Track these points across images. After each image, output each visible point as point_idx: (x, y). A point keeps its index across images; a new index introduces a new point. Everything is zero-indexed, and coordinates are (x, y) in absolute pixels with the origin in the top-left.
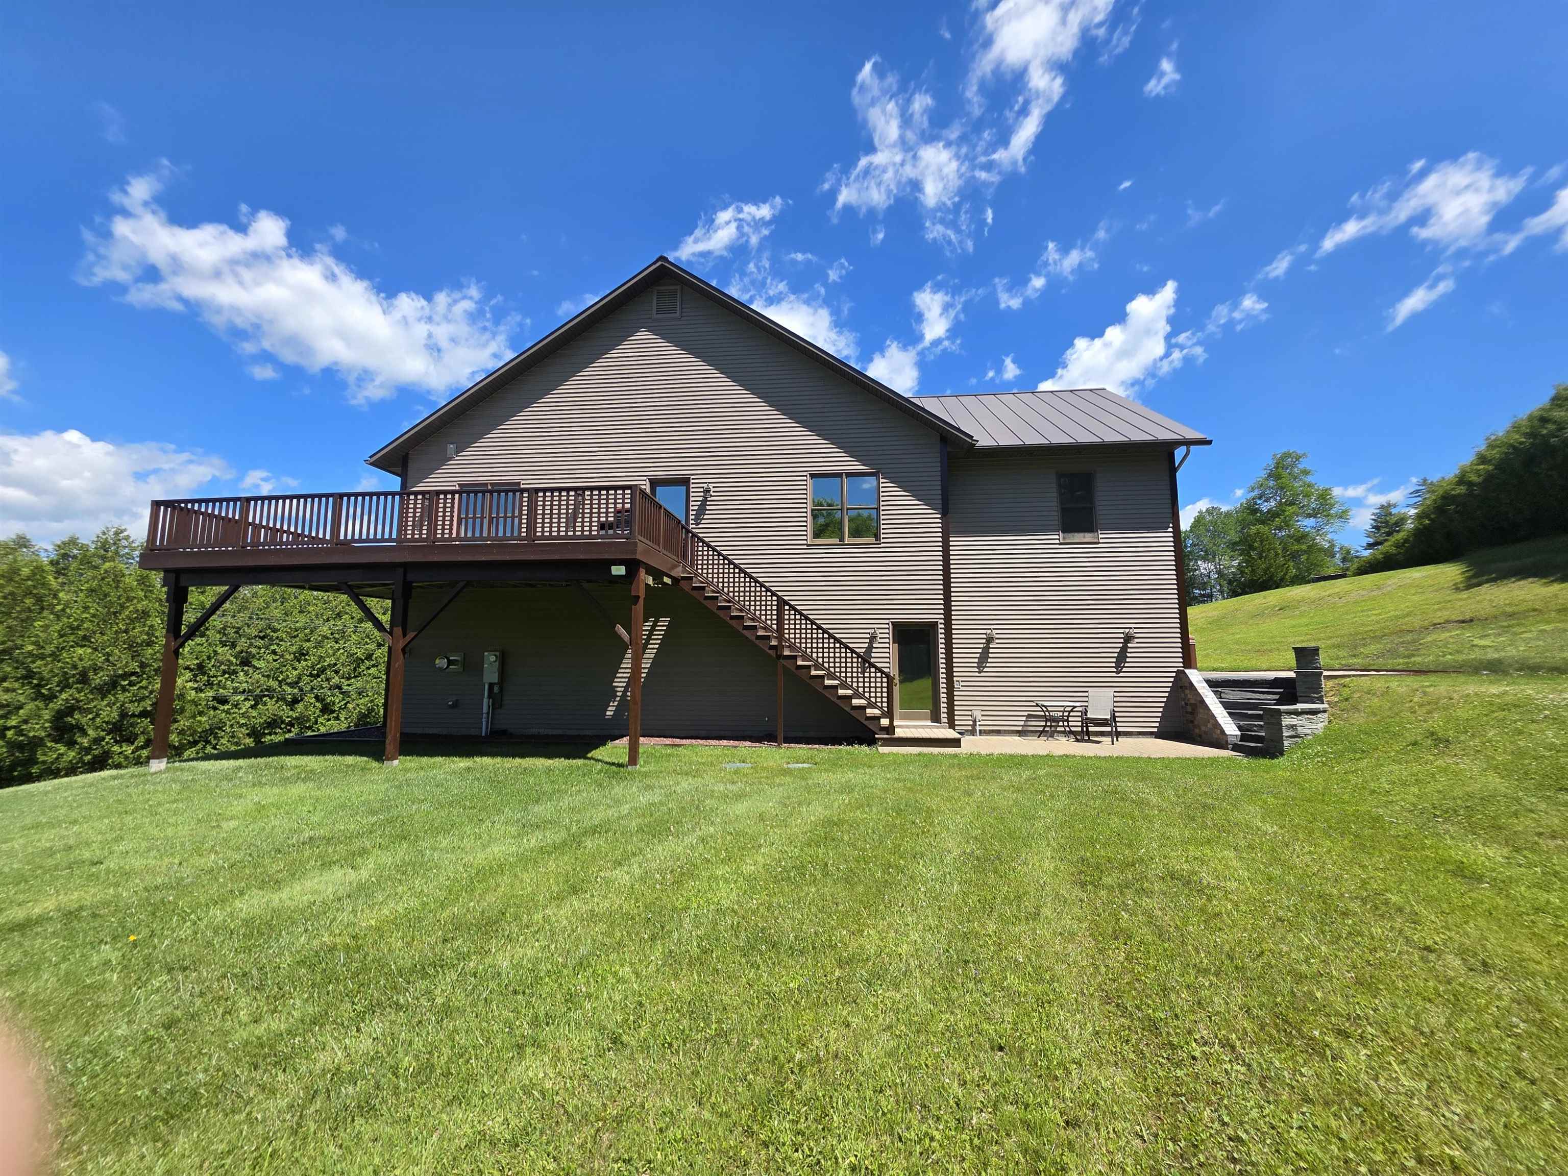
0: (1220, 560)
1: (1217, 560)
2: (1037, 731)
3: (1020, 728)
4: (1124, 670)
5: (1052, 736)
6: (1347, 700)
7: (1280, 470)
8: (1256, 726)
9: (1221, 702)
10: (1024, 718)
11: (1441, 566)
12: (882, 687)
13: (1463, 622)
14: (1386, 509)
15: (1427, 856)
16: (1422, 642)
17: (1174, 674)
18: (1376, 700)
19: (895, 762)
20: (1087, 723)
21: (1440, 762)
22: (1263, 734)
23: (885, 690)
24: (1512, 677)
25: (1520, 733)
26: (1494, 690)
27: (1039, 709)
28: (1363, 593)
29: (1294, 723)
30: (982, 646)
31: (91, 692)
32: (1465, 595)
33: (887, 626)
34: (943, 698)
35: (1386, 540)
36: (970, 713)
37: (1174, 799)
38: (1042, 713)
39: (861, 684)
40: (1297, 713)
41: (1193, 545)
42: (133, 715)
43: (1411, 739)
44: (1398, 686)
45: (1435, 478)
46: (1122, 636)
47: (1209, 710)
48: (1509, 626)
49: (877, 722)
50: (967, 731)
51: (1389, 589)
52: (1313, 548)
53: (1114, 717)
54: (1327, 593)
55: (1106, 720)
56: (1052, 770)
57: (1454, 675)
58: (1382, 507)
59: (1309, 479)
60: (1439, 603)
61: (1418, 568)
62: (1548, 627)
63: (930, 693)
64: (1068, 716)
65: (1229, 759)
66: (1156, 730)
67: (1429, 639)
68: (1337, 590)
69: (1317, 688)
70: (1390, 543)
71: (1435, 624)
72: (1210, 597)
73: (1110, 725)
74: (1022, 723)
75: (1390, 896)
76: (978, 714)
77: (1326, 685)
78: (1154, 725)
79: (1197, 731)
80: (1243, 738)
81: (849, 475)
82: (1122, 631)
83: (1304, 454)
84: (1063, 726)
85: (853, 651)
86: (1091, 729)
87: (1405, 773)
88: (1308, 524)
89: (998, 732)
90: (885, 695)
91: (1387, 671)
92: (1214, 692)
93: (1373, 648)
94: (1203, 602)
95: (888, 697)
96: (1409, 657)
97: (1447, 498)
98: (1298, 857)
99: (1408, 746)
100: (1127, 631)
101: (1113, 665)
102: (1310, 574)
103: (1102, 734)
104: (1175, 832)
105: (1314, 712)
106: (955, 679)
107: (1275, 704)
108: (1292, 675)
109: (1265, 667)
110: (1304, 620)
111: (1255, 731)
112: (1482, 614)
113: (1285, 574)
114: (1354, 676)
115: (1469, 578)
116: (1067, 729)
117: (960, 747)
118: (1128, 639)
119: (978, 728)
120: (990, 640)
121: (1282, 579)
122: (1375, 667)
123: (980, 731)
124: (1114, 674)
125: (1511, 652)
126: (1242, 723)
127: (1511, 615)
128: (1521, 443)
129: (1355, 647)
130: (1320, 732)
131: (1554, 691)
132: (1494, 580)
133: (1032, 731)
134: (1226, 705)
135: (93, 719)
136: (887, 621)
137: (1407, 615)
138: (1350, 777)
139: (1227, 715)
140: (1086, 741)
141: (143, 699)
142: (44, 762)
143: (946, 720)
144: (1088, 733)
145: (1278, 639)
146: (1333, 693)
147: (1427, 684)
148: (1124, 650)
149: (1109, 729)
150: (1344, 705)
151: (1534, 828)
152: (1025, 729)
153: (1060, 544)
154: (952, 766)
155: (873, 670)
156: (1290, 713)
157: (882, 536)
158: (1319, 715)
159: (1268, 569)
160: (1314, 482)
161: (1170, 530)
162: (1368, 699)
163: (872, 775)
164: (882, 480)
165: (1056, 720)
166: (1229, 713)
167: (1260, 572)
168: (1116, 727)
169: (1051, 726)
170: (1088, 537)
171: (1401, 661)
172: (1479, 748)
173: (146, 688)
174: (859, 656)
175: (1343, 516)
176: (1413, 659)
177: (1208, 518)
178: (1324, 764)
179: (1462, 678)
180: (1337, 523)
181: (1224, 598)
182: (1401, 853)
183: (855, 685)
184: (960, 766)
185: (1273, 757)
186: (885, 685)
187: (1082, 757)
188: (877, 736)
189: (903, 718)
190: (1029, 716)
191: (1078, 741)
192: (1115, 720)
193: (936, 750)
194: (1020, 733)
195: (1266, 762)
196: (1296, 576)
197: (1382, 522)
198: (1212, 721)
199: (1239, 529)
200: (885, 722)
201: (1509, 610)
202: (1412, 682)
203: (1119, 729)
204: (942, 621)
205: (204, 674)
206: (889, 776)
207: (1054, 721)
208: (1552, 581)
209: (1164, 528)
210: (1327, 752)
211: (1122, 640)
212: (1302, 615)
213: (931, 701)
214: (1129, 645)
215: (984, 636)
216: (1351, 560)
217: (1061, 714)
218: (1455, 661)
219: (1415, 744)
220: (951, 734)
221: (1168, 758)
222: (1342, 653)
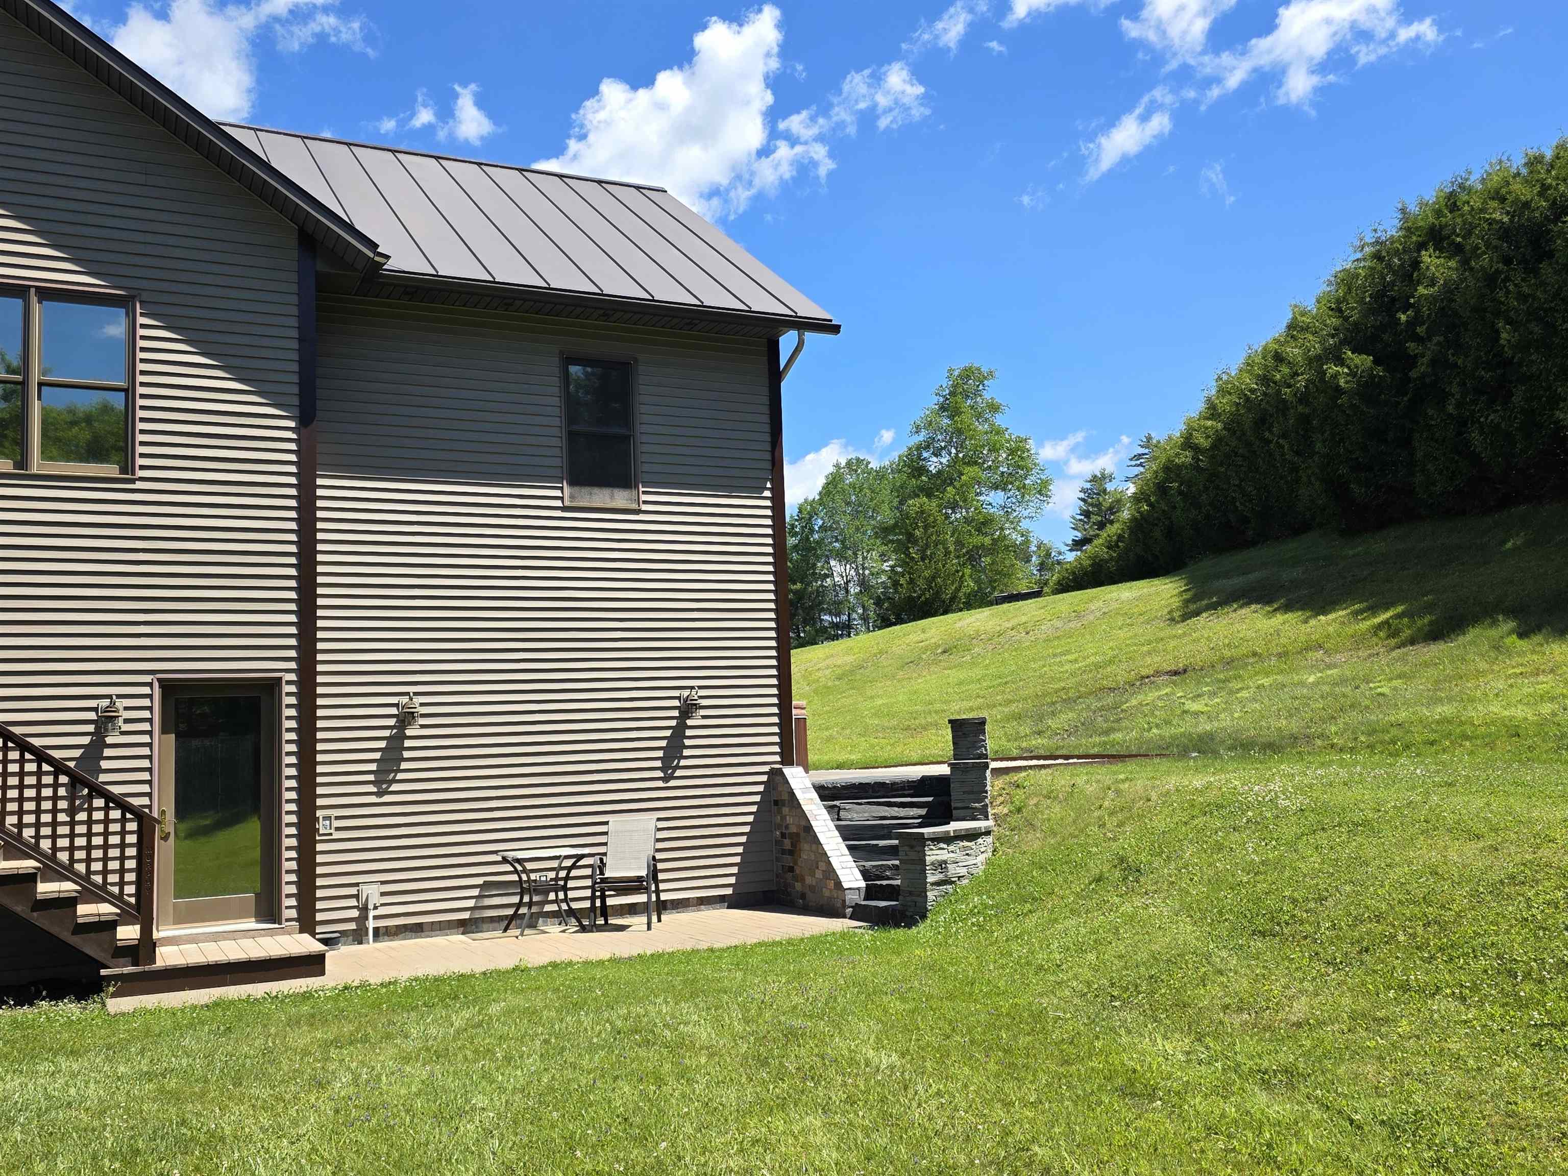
0: (864, 558)
1: (860, 559)
2: (500, 918)
3: (466, 915)
4: (678, 773)
5: (533, 926)
6: (1019, 810)
7: (959, 398)
8: (889, 868)
9: (838, 827)
10: (476, 892)
11: (1156, 581)
12: (123, 846)
13: (1176, 673)
14: (1099, 480)
15: (1093, 1069)
16: (1124, 707)
17: (764, 778)
18: (1057, 809)
19: (147, 1033)
20: (603, 891)
21: (1127, 908)
22: (898, 882)
23: (131, 852)
24: (1222, 759)
25: (1220, 848)
26: (1198, 782)
27: (509, 868)
28: (1059, 624)
29: (944, 858)
30: (387, 733)
32: (1180, 629)
33: (146, 690)
34: (289, 861)
35: (1097, 536)
36: (353, 891)
37: (738, 1027)
38: (515, 878)
39: (63, 843)
40: (948, 839)
41: (823, 528)
43: (1095, 872)
44: (1087, 782)
45: (1160, 436)
46: (676, 703)
47: (819, 843)
48: (1227, 680)
49: (104, 935)
50: (343, 933)
51: (1091, 618)
52: (999, 546)
53: (654, 873)
54: (1010, 625)
55: (639, 879)
56: (519, 1001)
57: (1157, 760)
58: (1094, 479)
59: (1000, 420)
60: (1149, 642)
61: (1128, 584)
62: (1266, 681)
63: (257, 854)
64: (567, 878)
65: (843, 935)
66: (729, 891)
67: (1134, 702)
68: (1024, 619)
69: (980, 791)
70: (1100, 541)
71: (1143, 678)
72: (845, 630)
73: (647, 890)
74: (471, 903)
75: (1036, 1148)
76: (372, 892)
77: (993, 785)
78: (725, 884)
79: (798, 886)
80: (871, 892)
81: (48, 294)
82: (676, 693)
83: (991, 373)
84: (556, 901)
85: (41, 756)
86: (610, 902)
87: (1083, 931)
88: (995, 499)
89: (418, 930)
90: (131, 864)
91: (1079, 757)
92: (830, 809)
93: (1066, 718)
94: (835, 637)
95: (139, 870)
96: (1107, 732)
97: (1170, 470)
98: (919, 1105)
99: (1090, 884)
100: (686, 693)
101: (658, 764)
102: (994, 589)
103: (632, 910)
104: (730, 1096)
105: (972, 836)
106: (319, 813)
107: (920, 826)
108: (944, 770)
109: (915, 757)
110: (978, 672)
111: (888, 878)
112: (1198, 661)
113: (958, 590)
114: (1031, 767)
115: (1187, 602)
116: (564, 907)
117: (322, 973)
118: (687, 709)
119: (371, 924)
120: (406, 718)
121: (953, 598)
122: (1064, 752)
123: (376, 930)
124: (660, 784)
125: (1225, 721)
126: (868, 864)
127: (1229, 663)
128: (1253, 391)
129: (1041, 718)
130: (979, 871)
131: (1260, 780)
132: (1213, 607)
133: (492, 919)
134: (847, 833)
136: (148, 678)
137: (1111, 662)
138: (1014, 946)
139: (846, 852)
140: (600, 928)
143: (293, 913)
144: (605, 911)
145: (938, 706)
146: (1001, 799)
147: (1122, 776)
148: (679, 732)
149: (642, 898)
150: (1015, 819)
151: (1220, 998)
152: (477, 915)
153: (564, 509)
154: (294, 1022)
155: (99, 802)
156: (937, 840)
157: (140, 461)
158: (980, 841)
159: (934, 578)
160: (1004, 426)
161: (767, 494)
162: (1048, 807)
163: (74, 1075)
164: (141, 320)
165: (542, 889)
166: (850, 848)
167: (921, 583)
168: (658, 892)
169: (530, 904)
170: (621, 498)
171: (1097, 739)
172: (1173, 879)
174: (59, 768)
175: (1043, 489)
176: (1112, 736)
177: (849, 479)
178: (981, 928)
179: (1164, 765)
180: (1034, 500)
181: (868, 630)
182: (1061, 1070)
183: (45, 845)
184: (312, 1020)
185: (910, 923)
186: (132, 839)
187: (586, 963)
188: (103, 972)
189: (181, 919)
190: (486, 885)
191: (583, 929)
192: (657, 881)
193: (258, 990)
194: (466, 926)
195: (898, 934)
196: (974, 594)
197: (1092, 505)
198: (822, 866)
199: (895, 504)
200: (128, 933)
201: (1227, 653)
202: (1104, 773)
203: (664, 897)
204: (293, 677)
206: (122, 1069)
207: (537, 892)
208: (1275, 610)
209: (755, 490)
210: (986, 907)
211: (676, 713)
212: (973, 664)
213: (258, 869)
214: (689, 722)
215: (394, 711)
216: (1051, 569)
217: (552, 875)
218: (1162, 738)
219: (1099, 880)
220: (306, 944)
221: (744, 946)
222: (1025, 730)
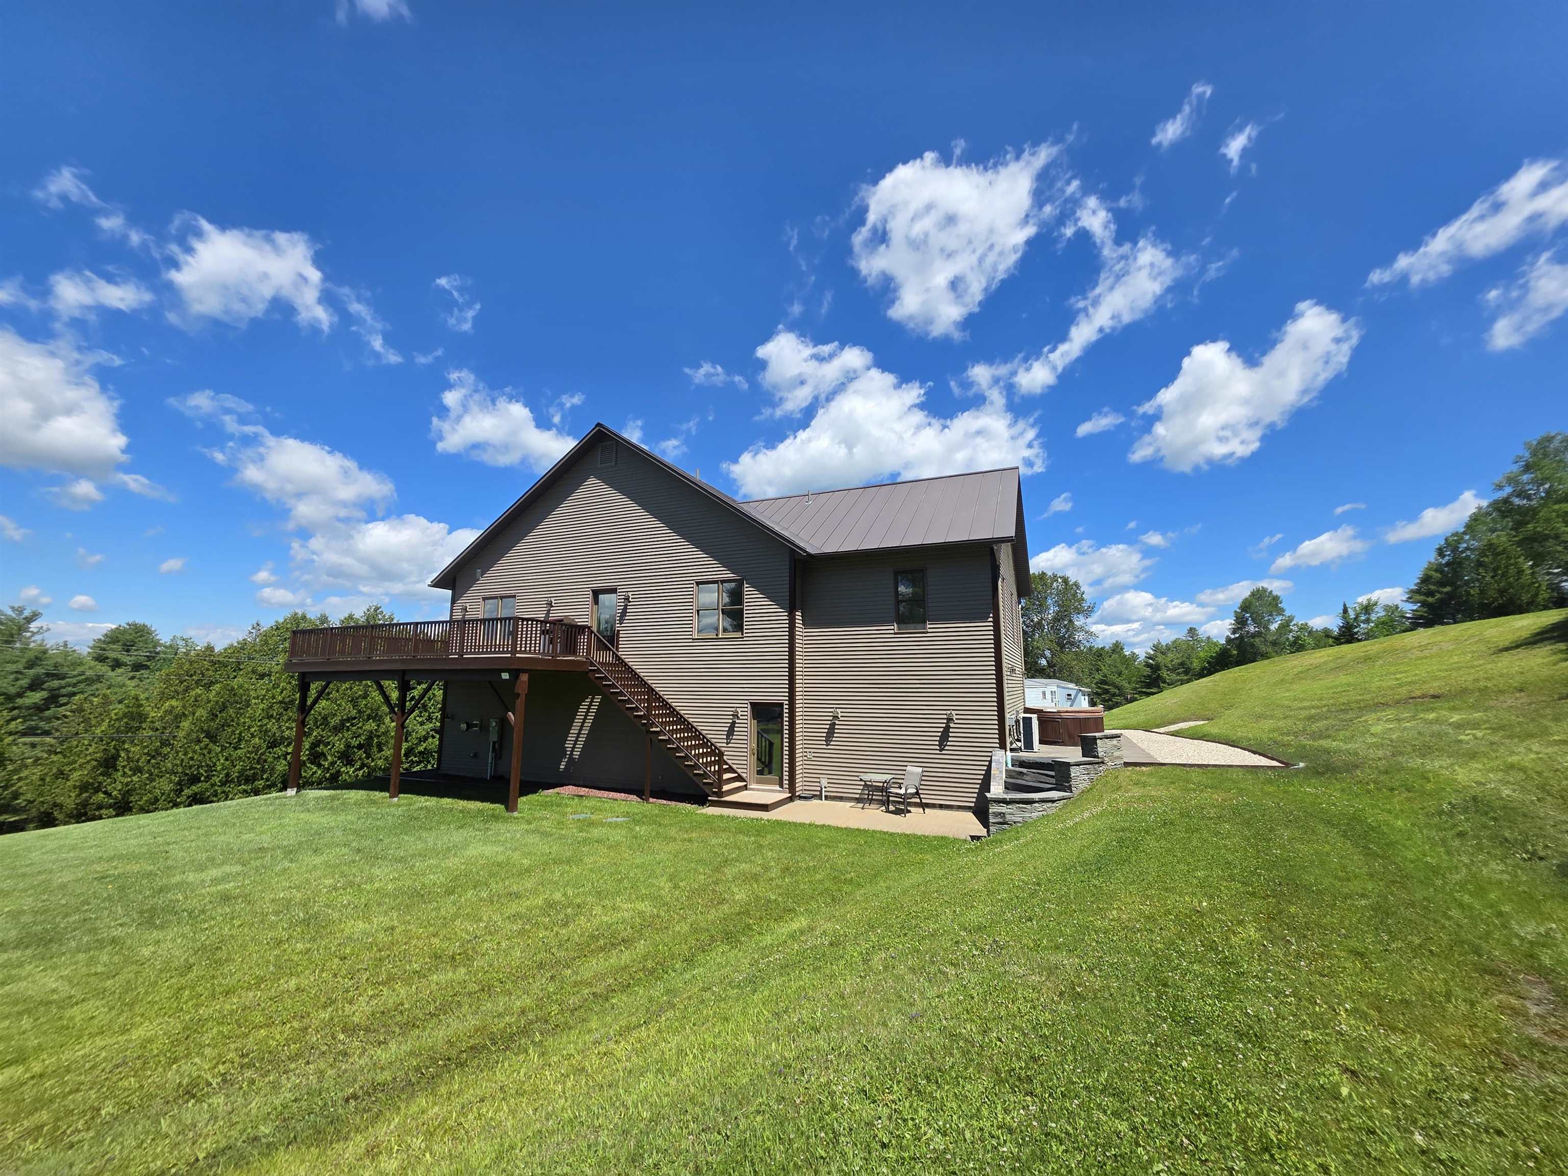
3: (858, 796)
4: (947, 748)
10: (862, 788)
17: (990, 754)
30: (829, 722)
31: (330, 731)
33: (746, 706)
34: (786, 767)
36: (818, 780)
42: (354, 747)
46: (945, 717)
50: (815, 795)
66: (973, 805)
71: (1411, 698)
74: (860, 791)
76: (824, 781)
78: (971, 800)
81: (723, 582)
82: (945, 712)
89: (841, 799)
100: (950, 712)
101: (937, 743)
118: (950, 720)
119: (824, 794)
120: (835, 717)
123: (826, 796)
124: (938, 752)
135: (330, 749)
136: (747, 702)
137: (1411, 683)
141: (359, 736)
142: (305, 777)
143: (787, 786)
148: (946, 730)
152: (862, 796)
153: (895, 634)
157: (745, 631)
161: (991, 619)
164: (745, 586)
170: (918, 627)
173: (361, 728)
188: (709, 798)
189: (758, 782)
194: (857, 800)
203: (941, 802)
204: (787, 702)
205: (426, 711)
209: (984, 618)
211: (945, 721)
213: (777, 767)
214: (951, 726)
215: (831, 714)
